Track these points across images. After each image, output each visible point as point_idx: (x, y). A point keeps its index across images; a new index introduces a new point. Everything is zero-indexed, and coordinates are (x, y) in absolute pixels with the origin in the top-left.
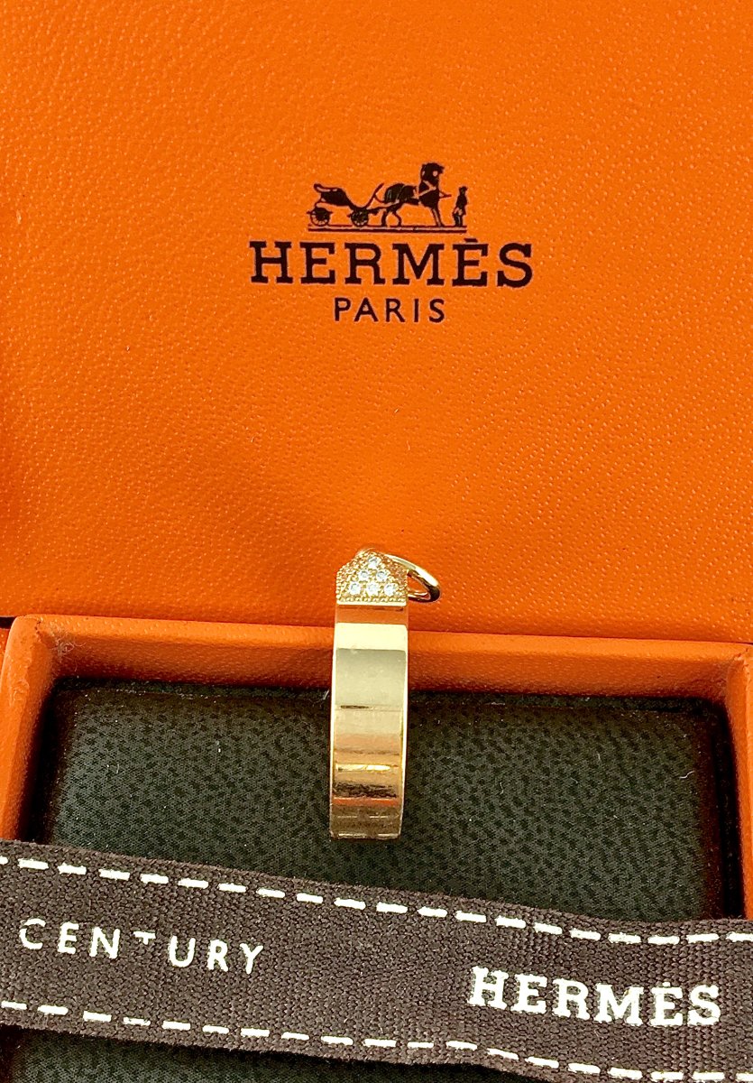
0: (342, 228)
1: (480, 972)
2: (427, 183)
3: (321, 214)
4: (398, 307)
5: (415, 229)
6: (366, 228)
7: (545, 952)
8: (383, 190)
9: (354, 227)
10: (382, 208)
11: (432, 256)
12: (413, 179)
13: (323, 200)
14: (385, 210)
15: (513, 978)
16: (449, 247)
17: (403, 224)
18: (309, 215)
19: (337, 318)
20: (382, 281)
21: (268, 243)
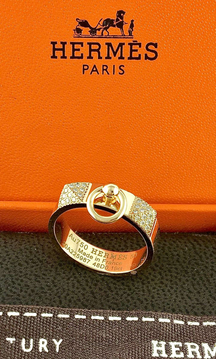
0: (86, 36)
1: (155, 343)
2: (119, 18)
3: (78, 31)
4: (107, 69)
5: (115, 37)
6: (95, 36)
7: (179, 332)
8: (102, 21)
9: (91, 36)
10: (101, 28)
11: (120, 47)
12: (114, 17)
13: (79, 25)
14: (103, 29)
15: (168, 344)
16: (126, 44)
17: (109, 35)
18: (74, 31)
19: (83, 73)
20: (101, 58)
21: (57, 43)
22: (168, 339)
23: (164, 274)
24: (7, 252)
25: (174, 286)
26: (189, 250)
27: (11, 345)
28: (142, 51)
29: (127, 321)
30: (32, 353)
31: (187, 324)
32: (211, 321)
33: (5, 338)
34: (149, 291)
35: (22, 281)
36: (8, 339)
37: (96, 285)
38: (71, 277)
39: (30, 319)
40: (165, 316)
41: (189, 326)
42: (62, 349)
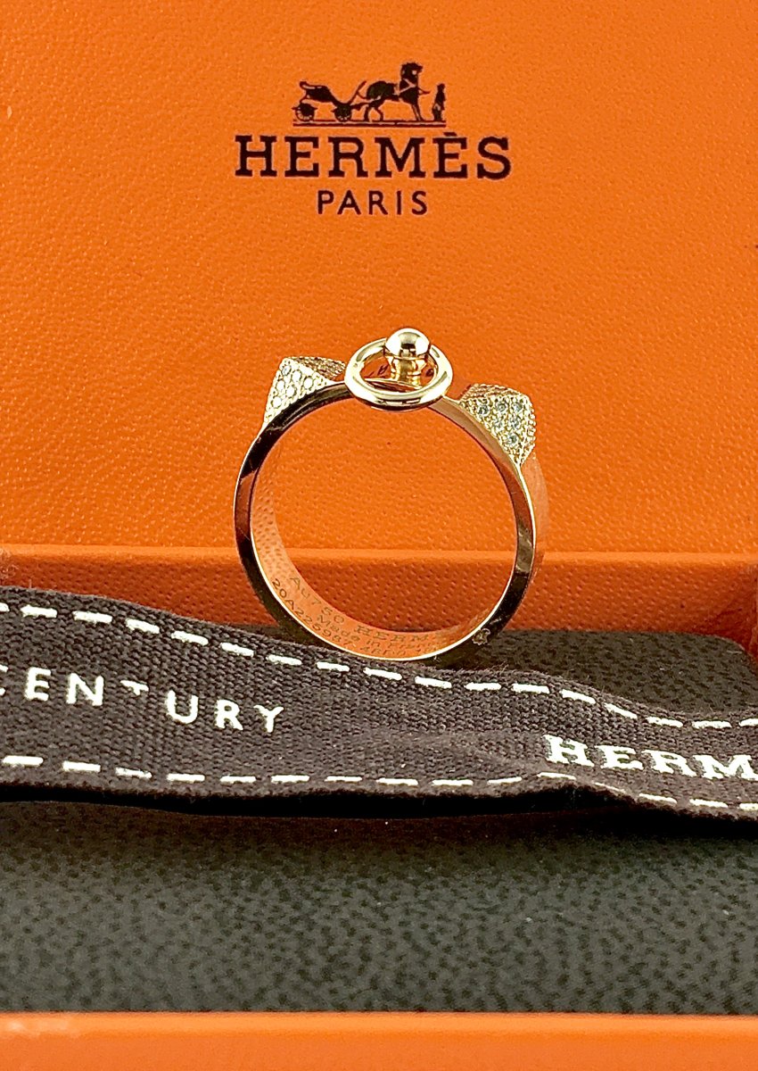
0: (326, 123)
2: (407, 80)
4: (380, 200)
6: (349, 122)
8: (365, 87)
10: (364, 104)
12: (394, 77)
13: (308, 96)
17: (385, 119)
18: (294, 111)
19: (320, 212)
20: (365, 174)
21: (253, 138)
28: (470, 157)
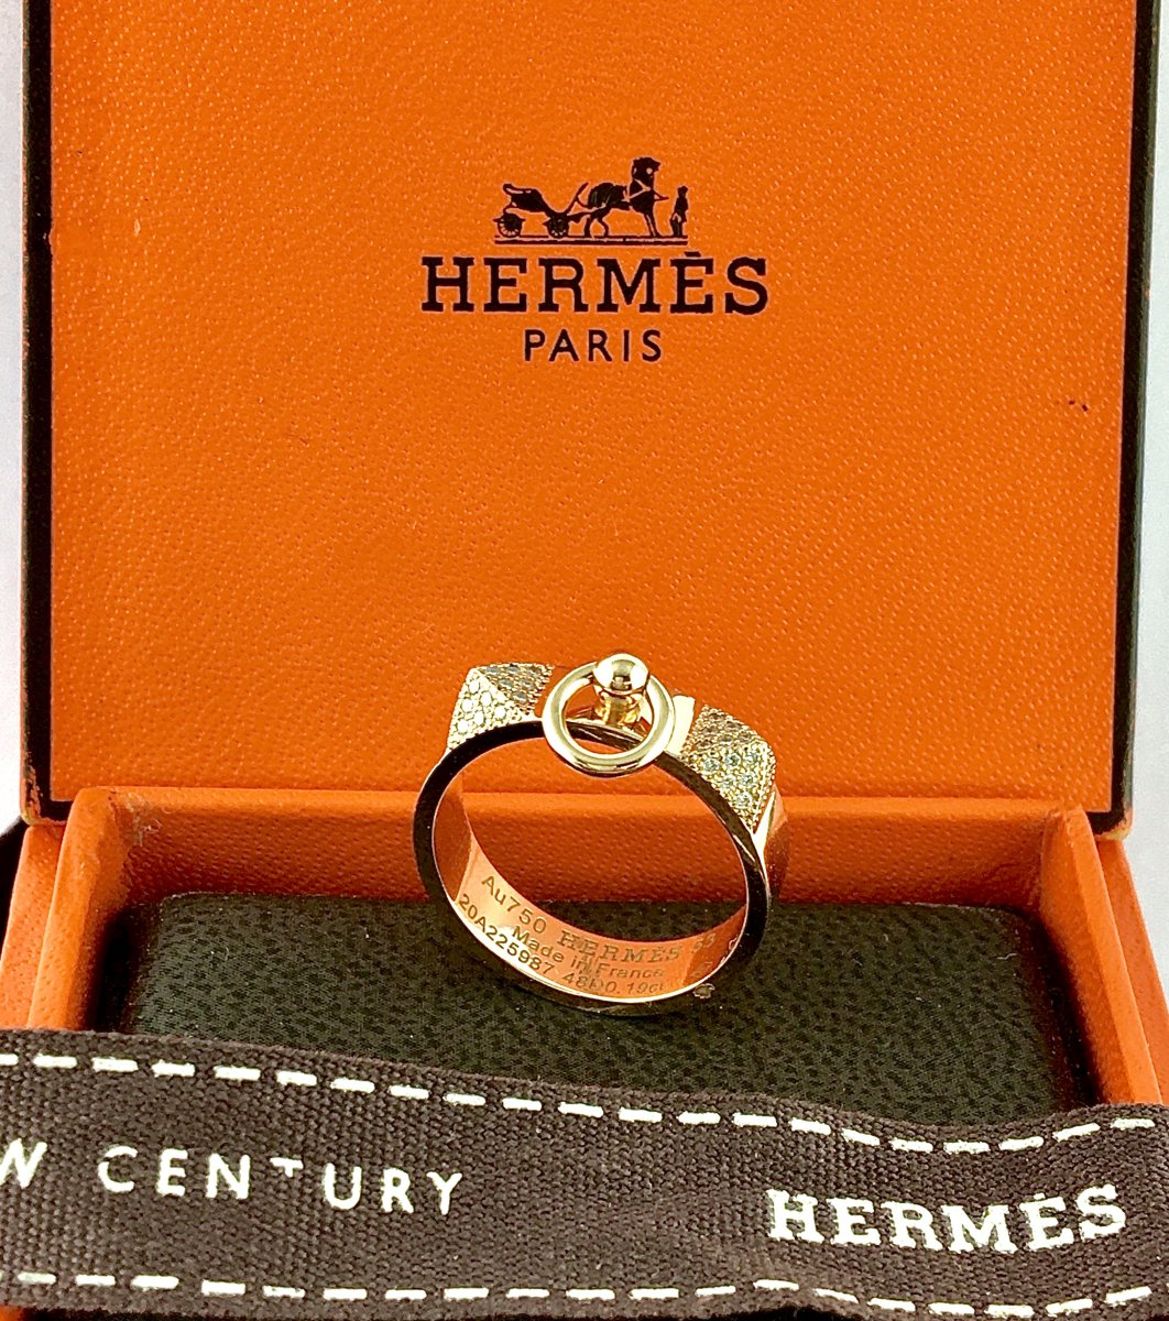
0: (537, 239)
1: (778, 1198)
2: (640, 182)
3: (512, 223)
4: (603, 342)
5: (626, 241)
7: (862, 1168)
8: (587, 190)
9: (551, 238)
10: (584, 214)
11: (645, 274)
13: (514, 204)
14: (588, 215)
15: (825, 1204)
16: (665, 262)
17: (610, 234)
18: (496, 223)
19: (528, 358)
20: (584, 308)
21: (444, 260)
22: (824, 1188)
23: (808, 1014)
24: (269, 942)
25: (846, 1049)
26: (896, 941)
27: (288, 1181)
28: (717, 285)
29: (681, 1124)
30: (359, 1212)
31: (890, 1147)
32: (970, 1140)
33: (268, 1158)
34: (759, 1062)
35: (322, 1027)
36: (276, 1161)
37: (574, 1043)
38: (490, 1018)
39: (353, 1101)
40: (811, 1114)
41: (898, 1152)
42: (462, 1205)
